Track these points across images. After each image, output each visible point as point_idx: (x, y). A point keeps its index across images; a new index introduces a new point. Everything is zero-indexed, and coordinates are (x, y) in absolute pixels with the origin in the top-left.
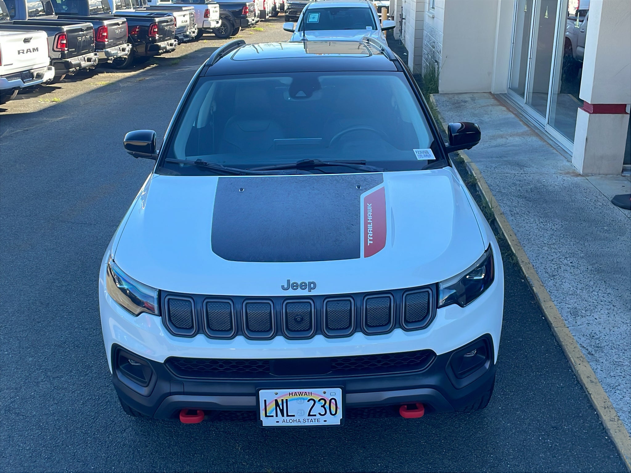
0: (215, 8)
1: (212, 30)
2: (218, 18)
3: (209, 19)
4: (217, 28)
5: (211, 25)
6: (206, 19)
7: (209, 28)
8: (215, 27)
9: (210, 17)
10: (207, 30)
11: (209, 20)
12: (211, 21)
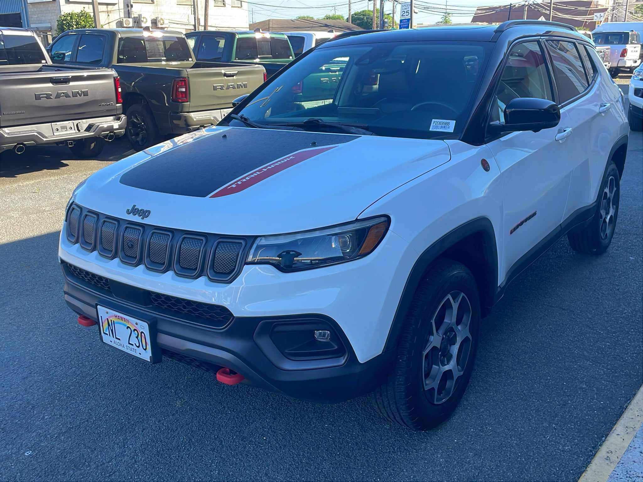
0: (635, 48)
1: (629, 70)
2: (638, 58)
3: (625, 58)
4: (633, 67)
5: (627, 64)
6: (622, 58)
7: (624, 67)
8: (631, 66)
9: (627, 56)
10: (621, 69)
11: (625, 60)
12: (627, 61)
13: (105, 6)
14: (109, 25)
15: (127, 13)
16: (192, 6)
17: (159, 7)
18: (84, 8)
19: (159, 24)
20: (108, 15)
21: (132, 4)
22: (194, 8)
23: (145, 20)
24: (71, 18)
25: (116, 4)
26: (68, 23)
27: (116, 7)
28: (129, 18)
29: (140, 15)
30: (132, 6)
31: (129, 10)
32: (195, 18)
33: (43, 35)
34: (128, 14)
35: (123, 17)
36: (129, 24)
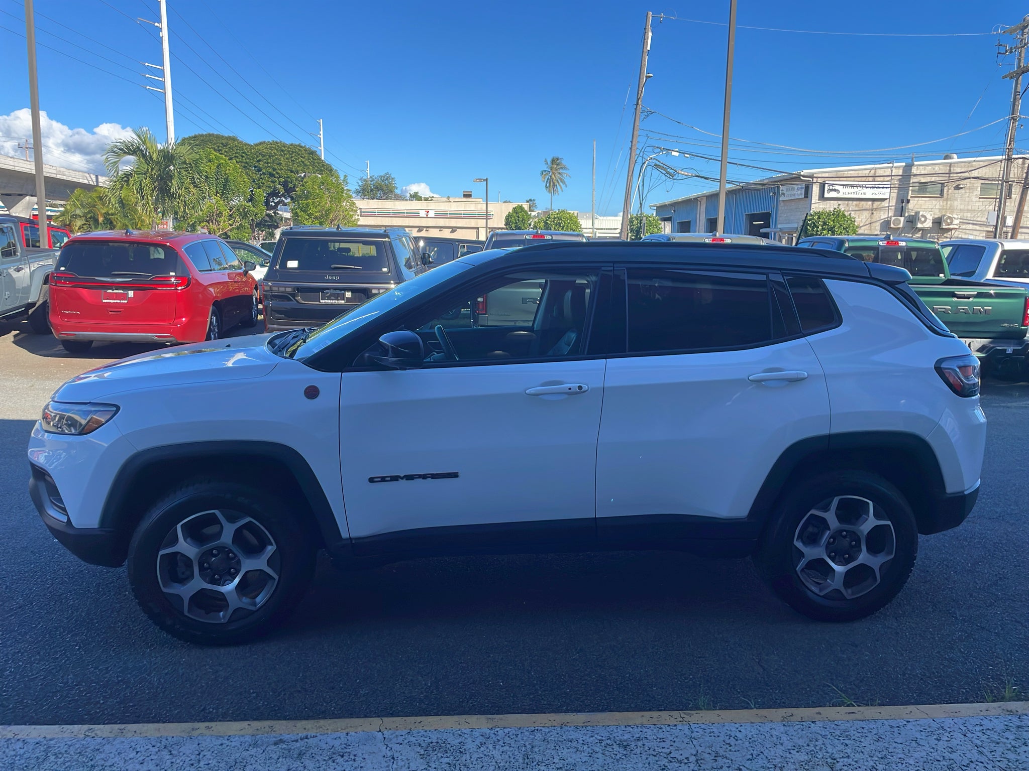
13: (870, 203)
14: (871, 226)
15: (900, 210)
16: (998, 200)
17: (949, 203)
18: (839, 205)
19: (944, 224)
20: (872, 213)
21: (909, 198)
22: (1000, 203)
23: (923, 219)
24: (819, 218)
25: (886, 199)
26: (814, 223)
27: (886, 204)
28: (901, 216)
29: (917, 213)
30: (908, 201)
31: (902, 207)
32: (998, 216)
33: (788, 237)
34: (901, 212)
35: (892, 215)
36: (899, 224)
